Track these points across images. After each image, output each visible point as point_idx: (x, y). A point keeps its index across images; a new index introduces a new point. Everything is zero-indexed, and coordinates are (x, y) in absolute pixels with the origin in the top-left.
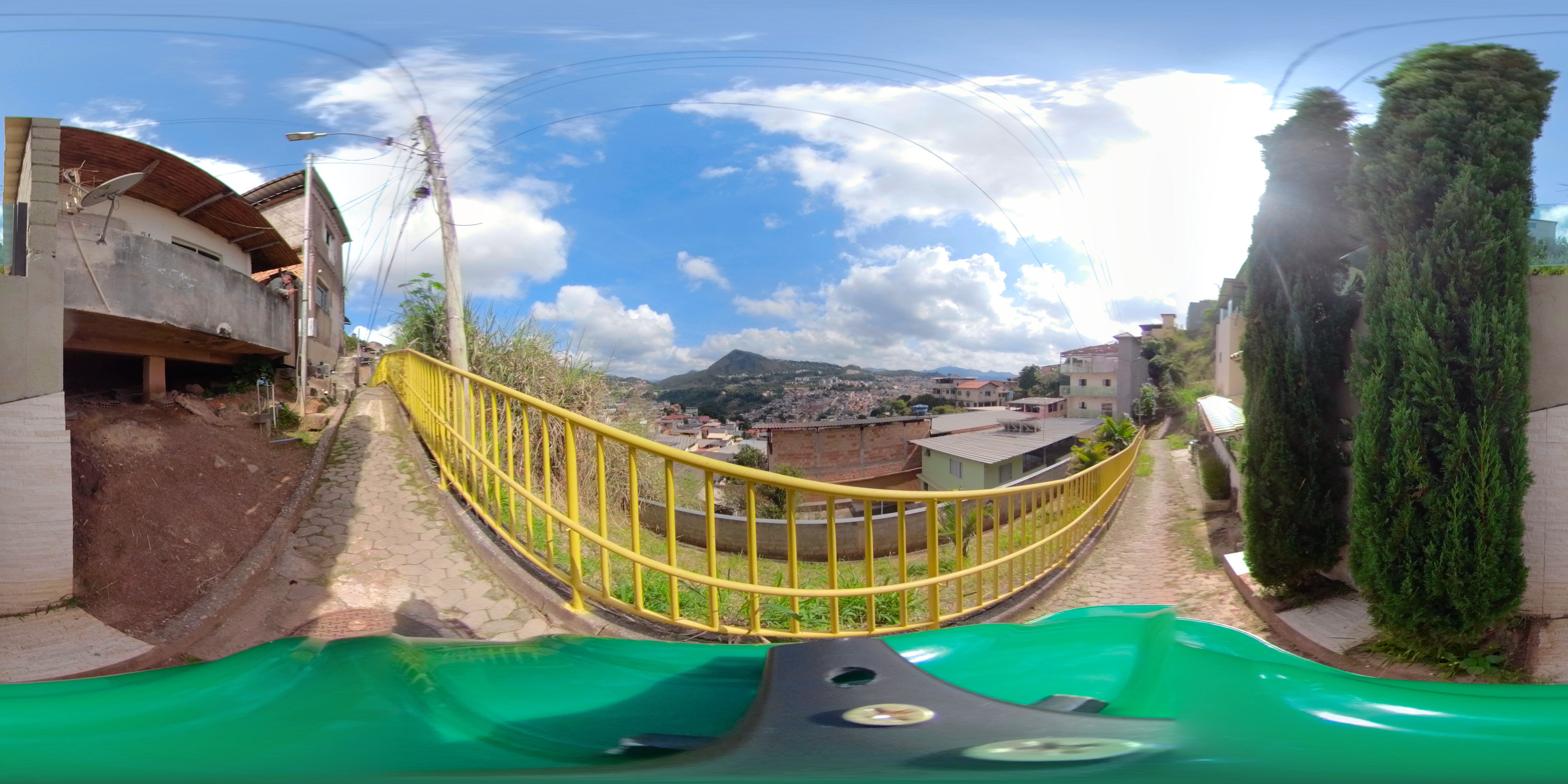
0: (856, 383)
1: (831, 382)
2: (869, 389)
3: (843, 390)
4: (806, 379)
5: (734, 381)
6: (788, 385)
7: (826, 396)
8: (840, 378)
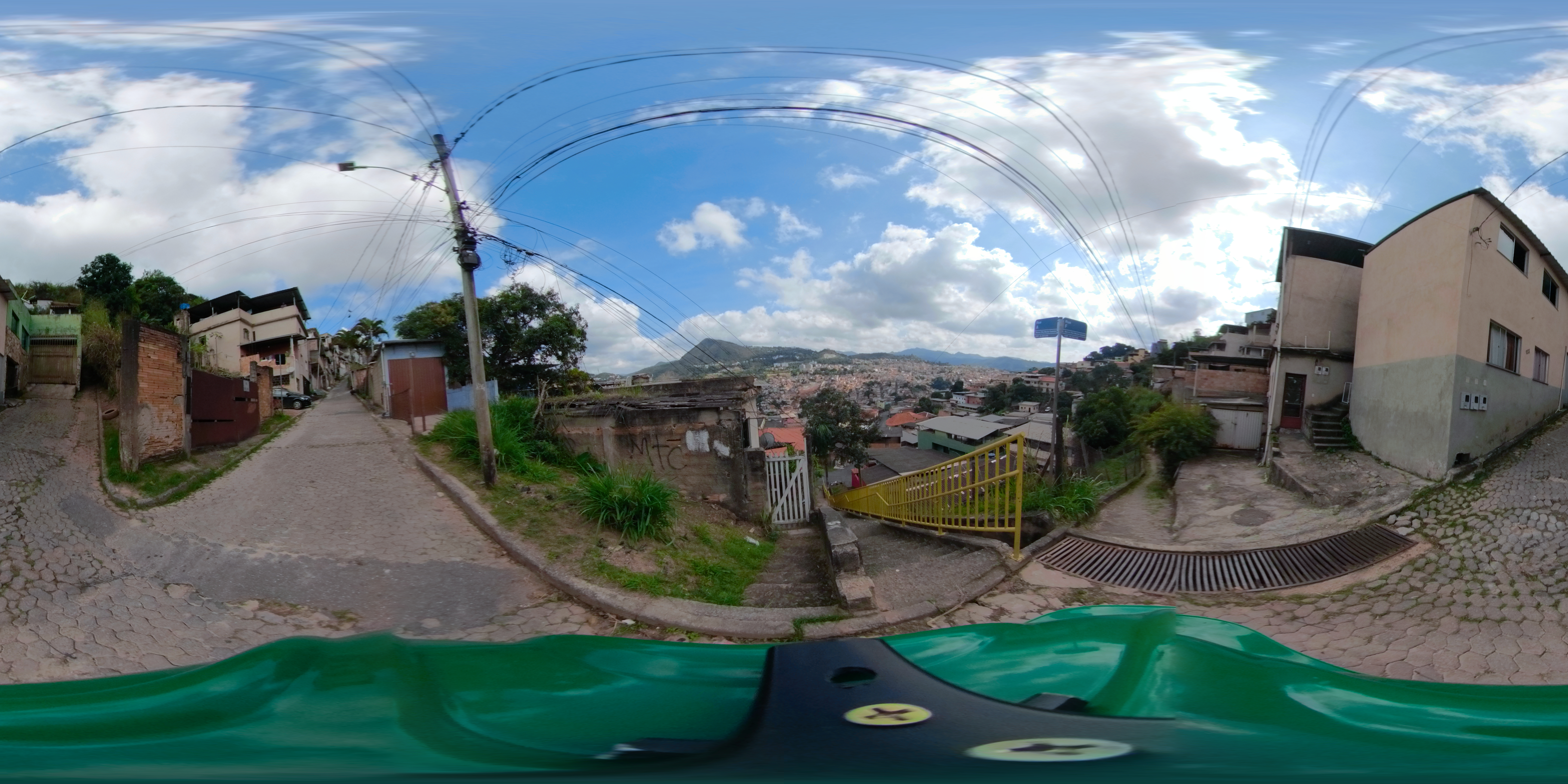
0: (838, 367)
1: (812, 366)
2: (852, 372)
3: (827, 374)
4: (785, 364)
5: (713, 370)
6: (769, 371)
7: (812, 380)
8: (819, 362)
